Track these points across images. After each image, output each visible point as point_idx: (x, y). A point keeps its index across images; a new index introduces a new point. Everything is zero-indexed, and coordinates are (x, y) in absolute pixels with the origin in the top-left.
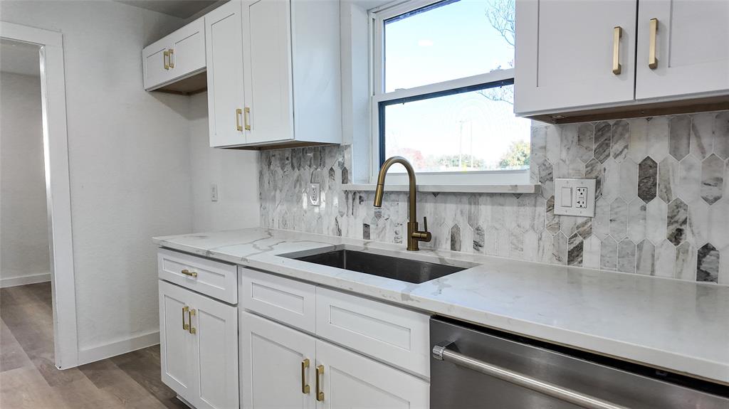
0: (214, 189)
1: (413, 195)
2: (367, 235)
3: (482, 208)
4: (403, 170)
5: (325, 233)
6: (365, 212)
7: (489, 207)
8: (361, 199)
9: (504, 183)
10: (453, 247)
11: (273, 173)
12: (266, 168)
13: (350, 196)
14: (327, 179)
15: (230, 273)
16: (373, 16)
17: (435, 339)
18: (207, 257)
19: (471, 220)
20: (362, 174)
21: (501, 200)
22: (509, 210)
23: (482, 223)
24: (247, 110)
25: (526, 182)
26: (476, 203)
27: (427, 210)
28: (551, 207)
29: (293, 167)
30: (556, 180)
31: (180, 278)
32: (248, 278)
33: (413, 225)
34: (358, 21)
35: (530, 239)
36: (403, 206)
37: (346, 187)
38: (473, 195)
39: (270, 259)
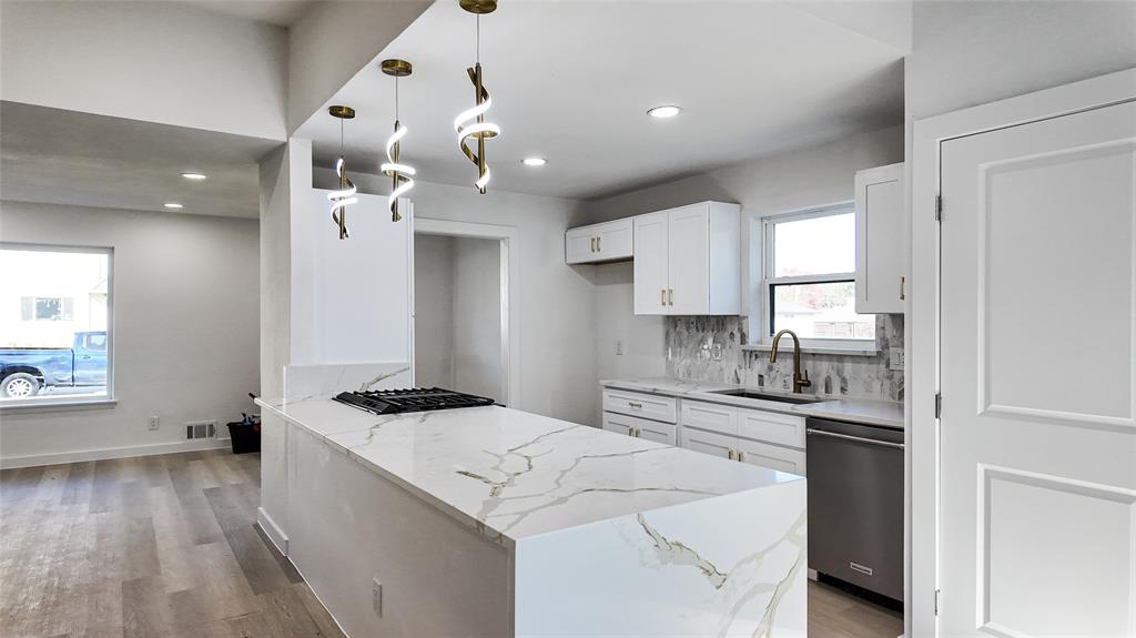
0: (619, 344)
1: (798, 355)
2: (761, 382)
3: (846, 364)
4: (789, 336)
5: (726, 381)
6: (759, 366)
7: (850, 364)
8: (757, 357)
9: (858, 349)
10: (827, 391)
11: (679, 334)
12: (672, 330)
13: (748, 354)
14: (728, 340)
15: (672, 403)
16: (765, 221)
17: (809, 425)
18: (654, 393)
19: (839, 373)
20: (757, 336)
21: (857, 359)
22: (864, 366)
23: (847, 374)
24: (671, 291)
25: (872, 349)
26: (842, 362)
27: (809, 366)
28: (888, 365)
29: (698, 330)
30: (891, 349)
31: (626, 408)
32: (686, 405)
33: (797, 375)
34: (754, 227)
35: (876, 385)
36: (790, 363)
37: (744, 347)
38: (841, 356)
39: (700, 393)
